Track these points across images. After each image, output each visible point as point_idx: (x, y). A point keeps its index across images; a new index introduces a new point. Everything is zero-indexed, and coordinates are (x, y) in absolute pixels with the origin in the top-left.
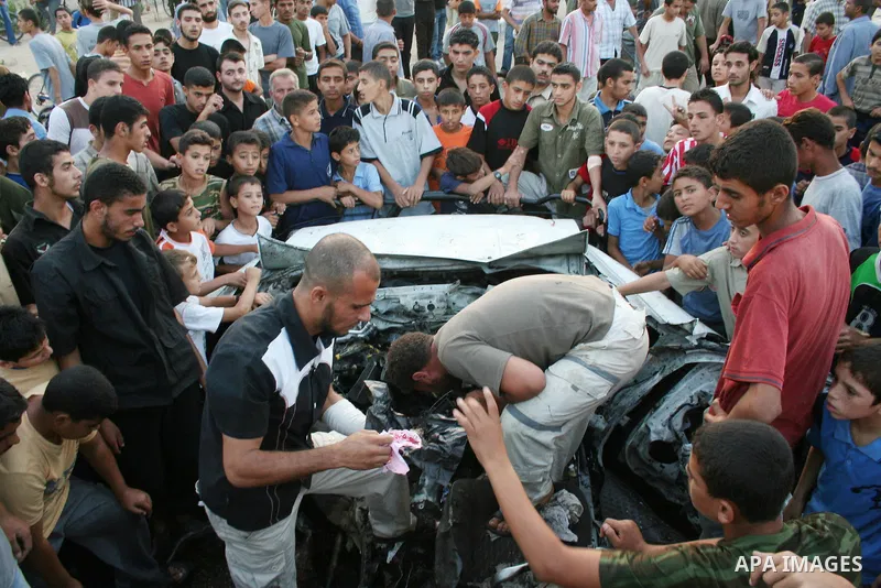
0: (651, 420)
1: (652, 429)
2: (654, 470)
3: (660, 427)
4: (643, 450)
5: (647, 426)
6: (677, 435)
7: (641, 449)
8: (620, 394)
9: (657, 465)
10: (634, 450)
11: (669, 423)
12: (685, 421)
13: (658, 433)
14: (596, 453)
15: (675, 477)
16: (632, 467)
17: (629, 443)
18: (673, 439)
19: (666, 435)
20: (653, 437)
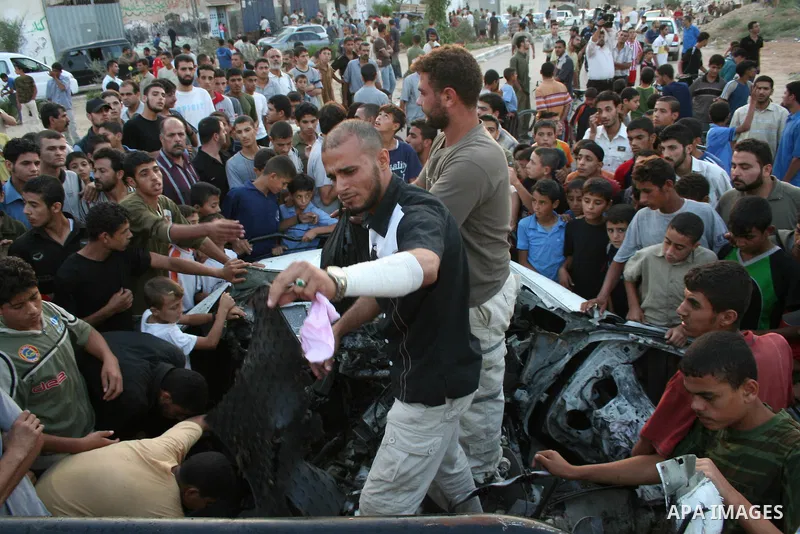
0: (566, 393)
1: (567, 400)
2: (572, 436)
3: (574, 399)
4: (562, 420)
5: (563, 399)
6: (587, 403)
7: (559, 420)
8: (538, 375)
9: (574, 432)
10: (554, 421)
11: (581, 394)
12: (593, 392)
13: (572, 404)
14: (522, 425)
15: (590, 441)
16: (553, 436)
17: (549, 416)
18: (585, 407)
19: (580, 405)
20: (569, 408)
